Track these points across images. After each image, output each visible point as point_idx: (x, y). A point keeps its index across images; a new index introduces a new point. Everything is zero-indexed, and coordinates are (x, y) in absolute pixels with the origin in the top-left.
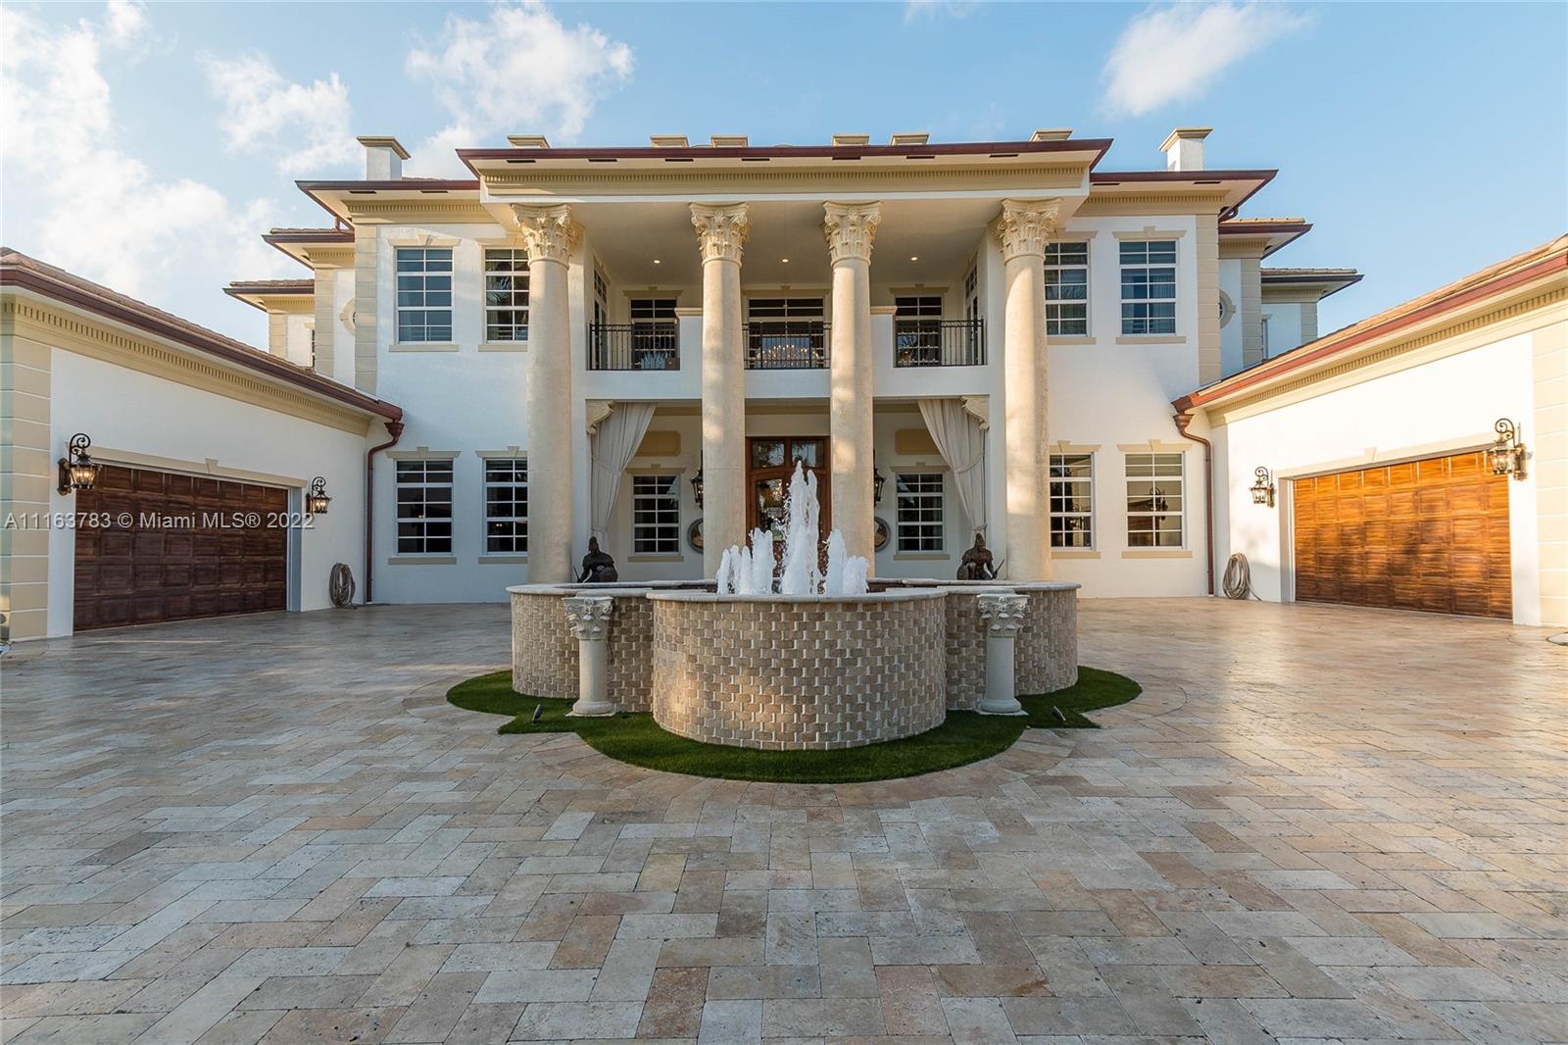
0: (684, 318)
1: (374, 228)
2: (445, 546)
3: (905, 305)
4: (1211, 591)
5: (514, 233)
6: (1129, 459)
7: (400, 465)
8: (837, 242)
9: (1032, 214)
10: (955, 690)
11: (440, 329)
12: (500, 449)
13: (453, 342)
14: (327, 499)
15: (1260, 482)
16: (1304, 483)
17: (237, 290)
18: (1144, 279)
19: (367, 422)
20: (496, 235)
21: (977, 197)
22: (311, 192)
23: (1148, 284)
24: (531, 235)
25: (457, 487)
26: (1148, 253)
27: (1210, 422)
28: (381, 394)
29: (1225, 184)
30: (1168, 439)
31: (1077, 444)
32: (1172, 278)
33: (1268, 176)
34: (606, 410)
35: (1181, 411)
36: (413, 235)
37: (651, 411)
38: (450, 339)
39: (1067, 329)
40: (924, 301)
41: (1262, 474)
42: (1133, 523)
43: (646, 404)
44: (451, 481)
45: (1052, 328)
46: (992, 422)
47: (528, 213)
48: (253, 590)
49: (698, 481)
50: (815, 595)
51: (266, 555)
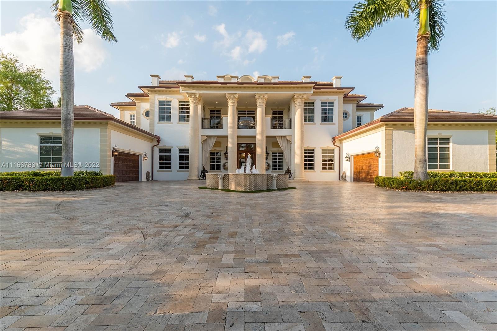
0: (224, 117)
1: (154, 96)
2: (170, 168)
3: (275, 112)
4: (340, 180)
5: (185, 97)
6: (322, 150)
7: (159, 149)
8: (258, 102)
9: (301, 97)
10: (268, 186)
11: (169, 118)
12: (182, 146)
13: (172, 122)
14: (147, 157)
15: (347, 156)
16: (356, 156)
17: (113, 105)
18: (326, 110)
19: (152, 140)
20: (182, 98)
21: (289, 93)
22: (141, 88)
23: (327, 111)
24: (191, 99)
25: (172, 154)
26: (327, 104)
27: (340, 142)
28: (155, 134)
29: (344, 90)
30: (331, 146)
31: (311, 147)
32: (333, 110)
33: (353, 89)
34: (206, 138)
35: (334, 140)
36: (163, 97)
37: (216, 138)
38: (171, 121)
39: (309, 121)
40: (279, 112)
41: (347, 155)
42: (323, 165)
43: (215, 136)
44: (171, 153)
45: (305, 121)
46: (292, 142)
47: (190, 95)
48: (134, 176)
49: (226, 153)
50: (251, 173)
51: (136, 169)
